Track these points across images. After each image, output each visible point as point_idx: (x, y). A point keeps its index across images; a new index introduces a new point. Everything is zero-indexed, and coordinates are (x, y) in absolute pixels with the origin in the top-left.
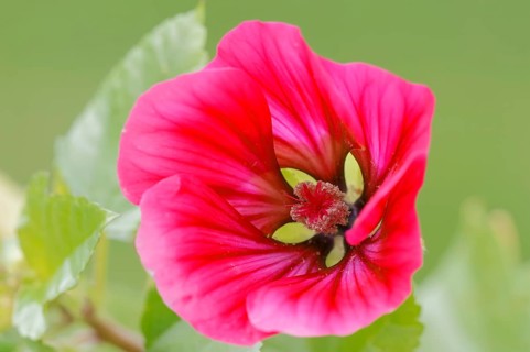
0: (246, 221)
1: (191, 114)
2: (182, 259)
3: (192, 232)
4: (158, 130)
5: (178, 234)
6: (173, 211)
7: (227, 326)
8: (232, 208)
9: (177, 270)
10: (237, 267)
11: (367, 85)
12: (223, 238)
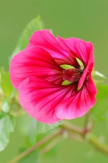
0: (52, 83)
1: (27, 61)
2: (33, 101)
3: (35, 92)
4: (20, 67)
5: (30, 95)
6: (28, 88)
7: (48, 117)
8: (47, 81)
9: (32, 105)
10: (51, 98)
11: (75, 43)
12: (45, 91)
